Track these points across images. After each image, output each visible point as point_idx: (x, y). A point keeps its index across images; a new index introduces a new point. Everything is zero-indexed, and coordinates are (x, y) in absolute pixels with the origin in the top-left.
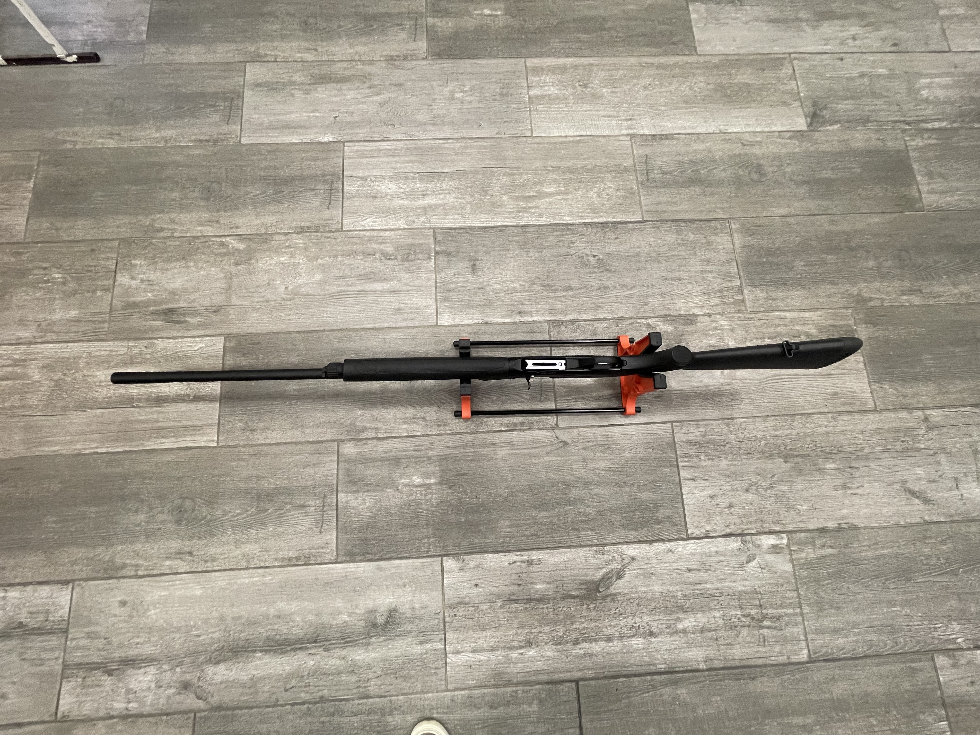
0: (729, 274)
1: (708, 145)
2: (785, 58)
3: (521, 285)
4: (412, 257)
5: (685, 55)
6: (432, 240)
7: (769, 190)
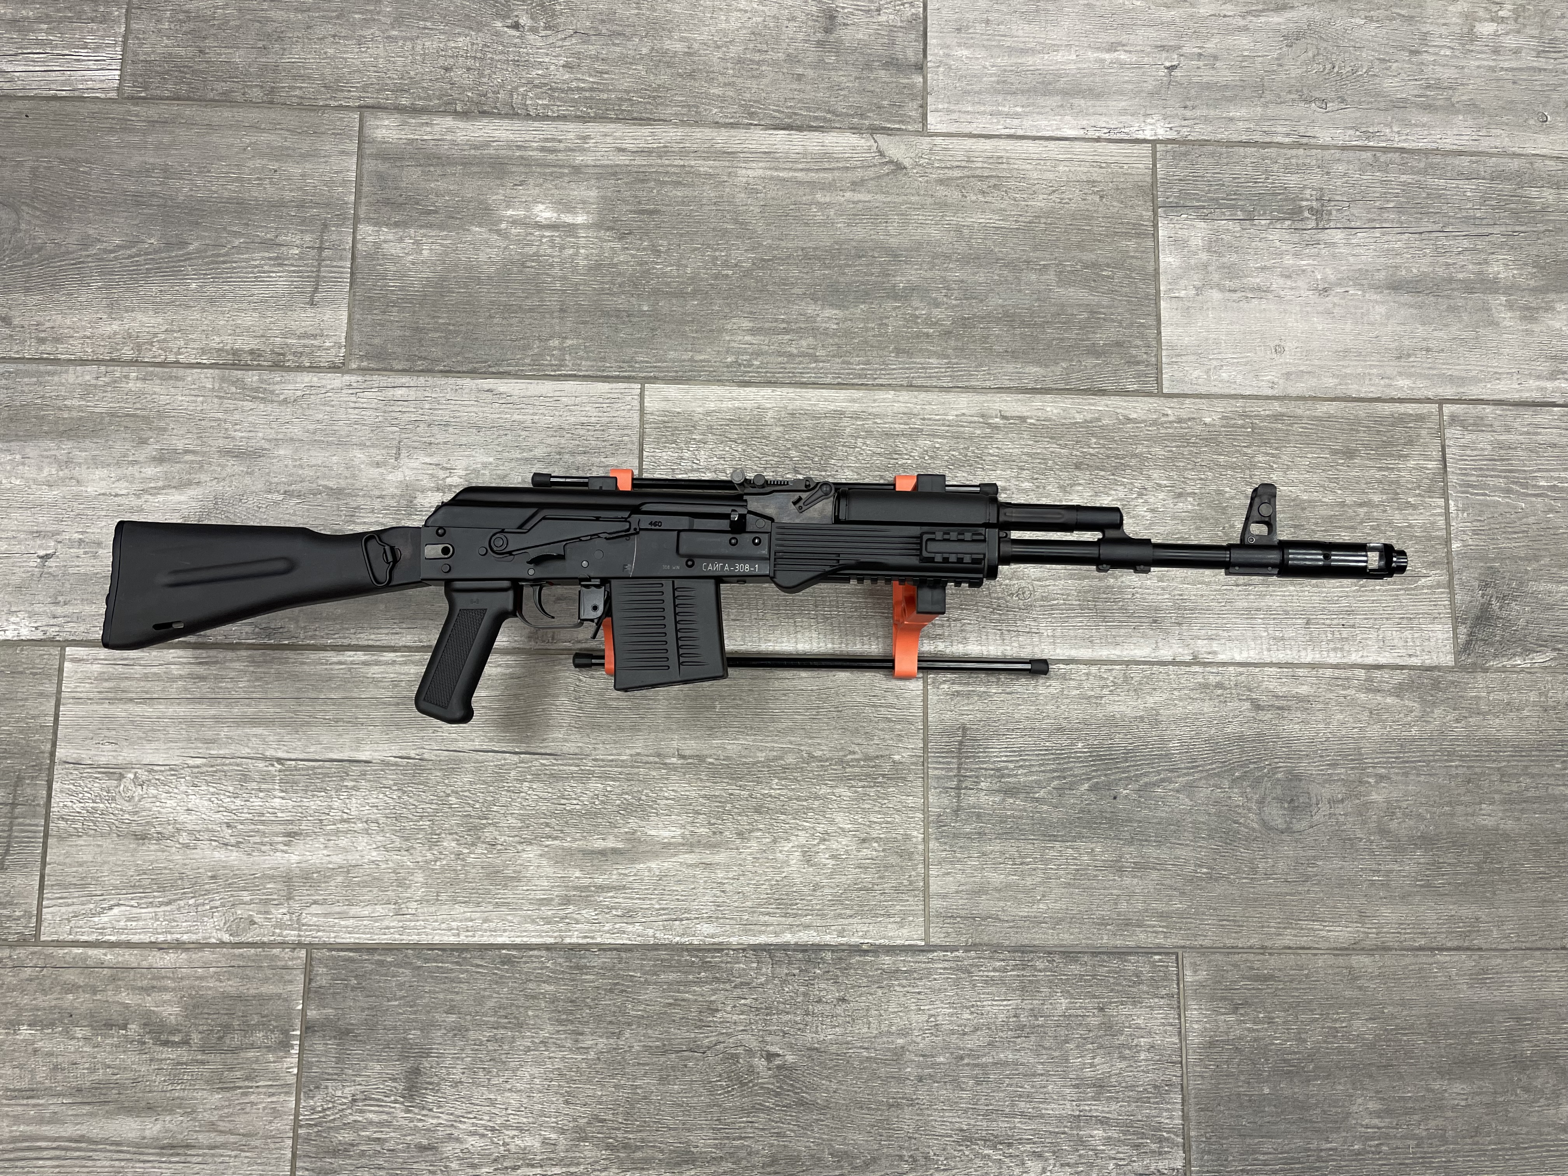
0: (1156, 1132)
1: (1151, 701)
2: (1420, 418)
3: (545, 1142)
4: (235, 1039)
5: (1124, 393)
6: (298, 987)
7: (1311, 861)
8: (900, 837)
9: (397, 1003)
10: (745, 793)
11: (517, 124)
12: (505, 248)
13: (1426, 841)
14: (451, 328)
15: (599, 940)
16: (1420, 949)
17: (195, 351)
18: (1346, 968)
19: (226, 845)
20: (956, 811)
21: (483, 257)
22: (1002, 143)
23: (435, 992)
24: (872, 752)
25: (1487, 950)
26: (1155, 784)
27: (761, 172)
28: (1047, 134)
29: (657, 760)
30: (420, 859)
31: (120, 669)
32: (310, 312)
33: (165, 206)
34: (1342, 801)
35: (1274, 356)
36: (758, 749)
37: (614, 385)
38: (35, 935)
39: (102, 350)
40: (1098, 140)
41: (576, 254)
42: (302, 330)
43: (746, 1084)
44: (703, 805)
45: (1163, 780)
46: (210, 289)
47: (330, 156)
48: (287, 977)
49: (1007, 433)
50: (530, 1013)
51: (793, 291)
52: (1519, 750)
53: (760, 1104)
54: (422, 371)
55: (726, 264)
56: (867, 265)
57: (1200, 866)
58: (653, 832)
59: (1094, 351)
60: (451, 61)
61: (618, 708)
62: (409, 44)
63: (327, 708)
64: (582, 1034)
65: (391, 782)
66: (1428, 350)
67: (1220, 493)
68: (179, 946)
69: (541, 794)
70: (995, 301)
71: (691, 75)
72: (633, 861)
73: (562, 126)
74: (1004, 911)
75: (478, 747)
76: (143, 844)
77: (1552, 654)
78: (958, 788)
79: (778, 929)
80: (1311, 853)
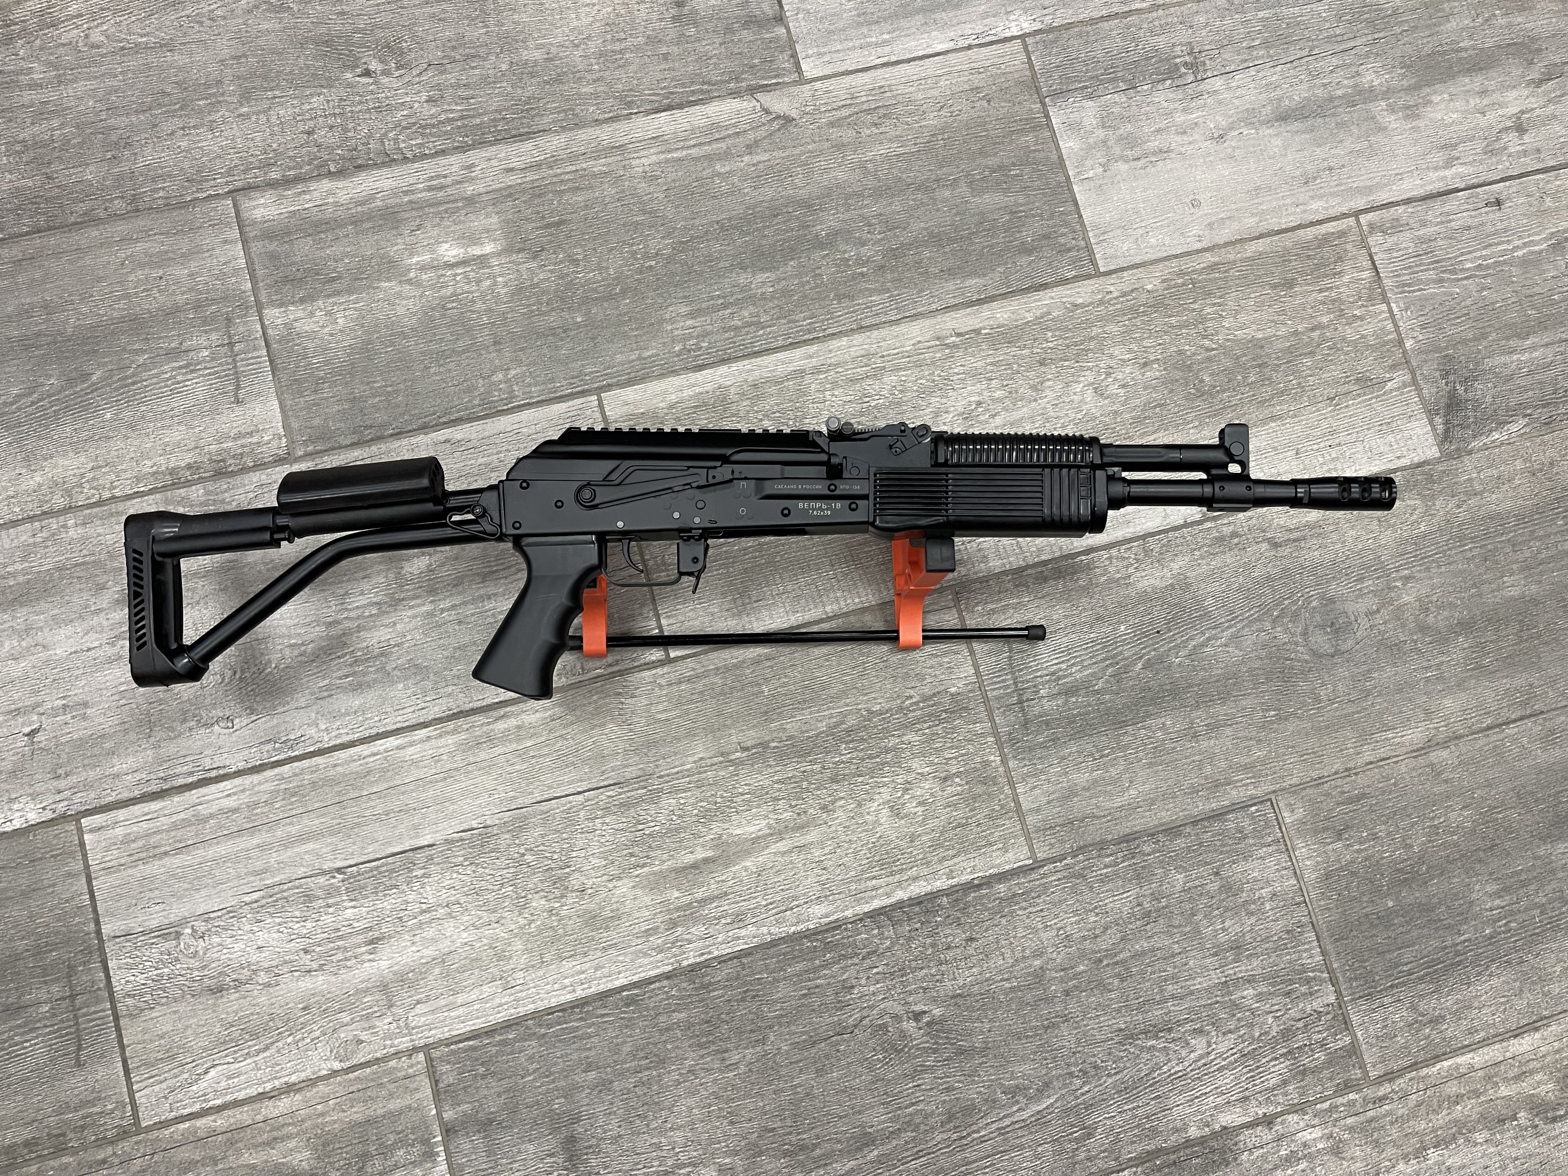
8: (978, 766)
9: (531, 1078)
10: (817, 767)
11: (397, 170)
12: (421, 296)
13: (1465, 626)
14: (389, 389)
15: (716, 953)
16: (1489, 728)
17: (129, 482)
18: (1428, 766)
19: (310, 971)
20: (1025, 724)
21: (401, 311)
22: (879, 72)
23: (567, 1055)
24: (927, 691)
25: (1548, 712)
26: (1203, 645)
27: (654, 158)
28: (921, 53)
29: (721, 759)
30: (513, 927)
31: (144, 825)
32: (239, 410)
33: (56, 343)
34: (1378, 611)
35: (1192, 210)
36: (817, 721)
37: (570, 403)
38: (134, 1124)
39: (30, 505)
40: (969, 47)
41: (495, 283)
42: (235, 431)
43: (902, 1050)
44: (780, 790)
45: (1209, 639)
46: (127, 415)
47: (214, 249)
48: (413, 1086)
49: (966, 349)
50: (669, 1047)
51: (721, 265)
52: (1520, 518)
53: (921, 1066)
54: (372, 440)
55: (646, 256)
56: (784, 222)
57: (1267, 710)
58: (738, 832)
59: (1026, 250)
60: (311, 124)
61: (667, 720)
62: (263, 118)
63: (373, 804)
64: (726, 1051)
65: (461, 859)
66: (1330, 169)
67: (1181, 353)
68: (290, 1089)
69: (616, 827)
70: (917, 226)
71: (558, 80)
72: (727, 866)
73: (443, 161)
74: (1098, 807)
75: (539, 799)
76: (222, 996)
77: (1523, 422)
78: (1020, 702)
79: (888, 889)
80: (1365, 668)
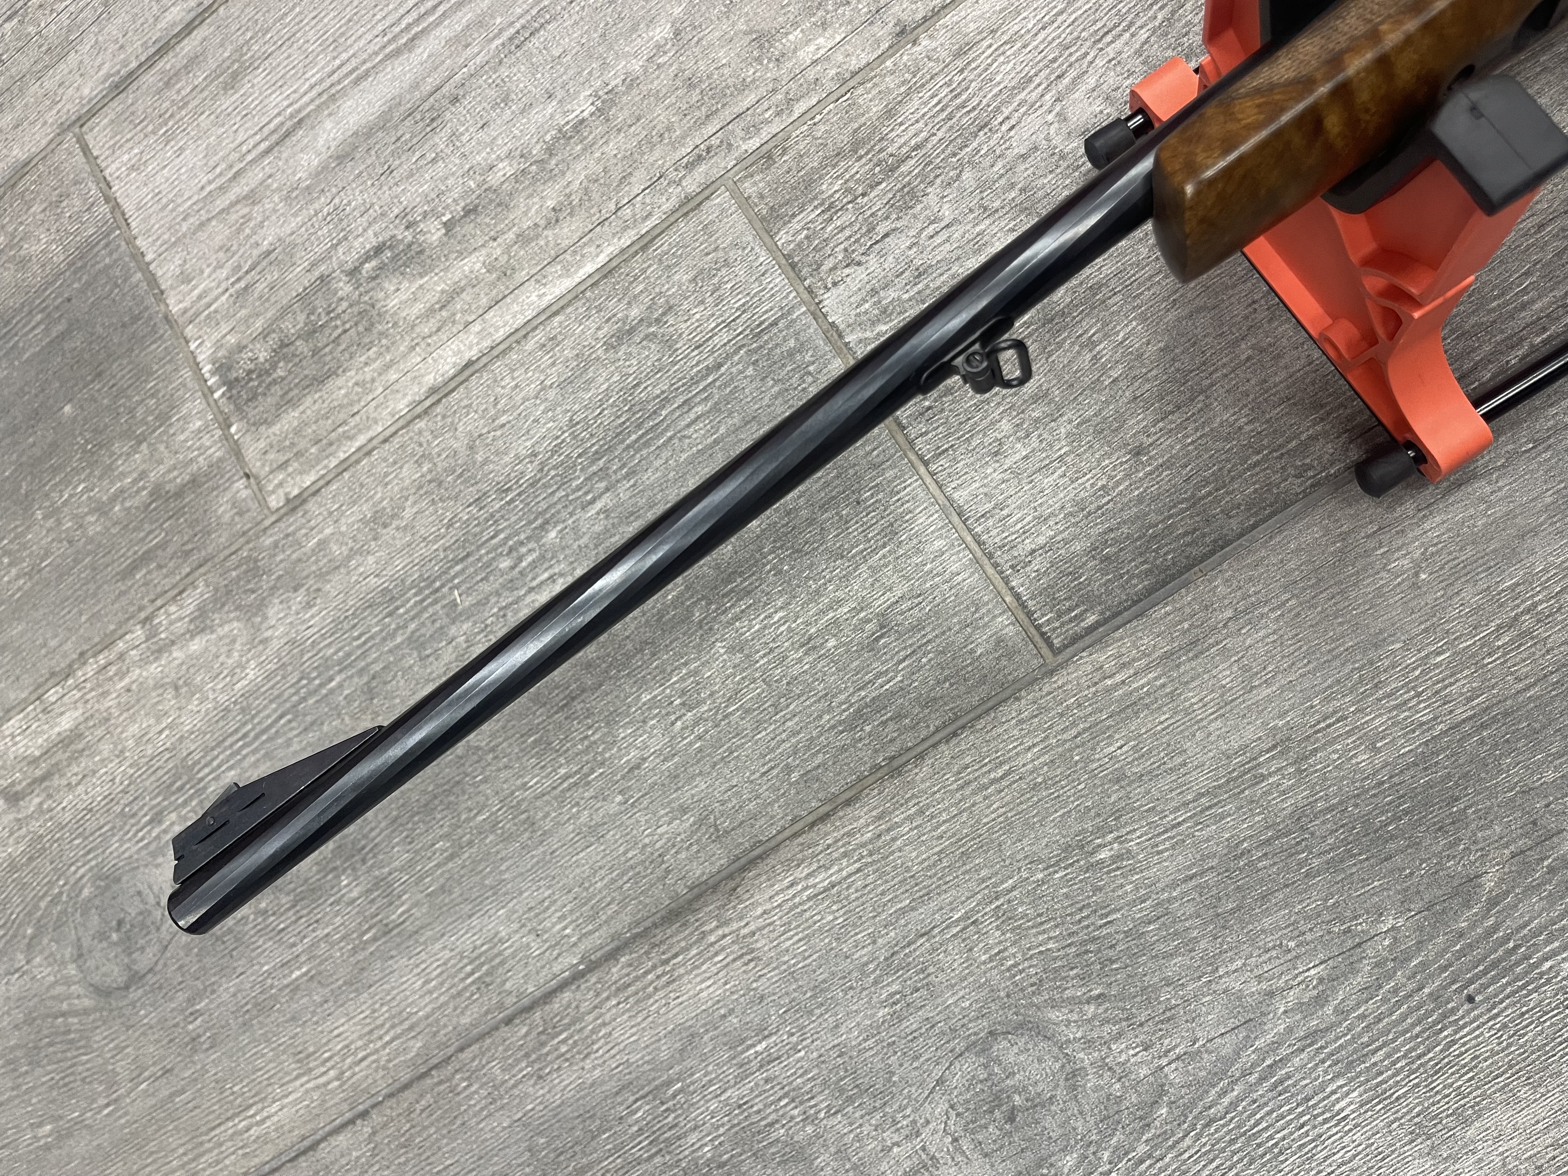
16: (612, 956)
25: (496, 1028)
57: (1119, 857)
80: (912, 1023)
